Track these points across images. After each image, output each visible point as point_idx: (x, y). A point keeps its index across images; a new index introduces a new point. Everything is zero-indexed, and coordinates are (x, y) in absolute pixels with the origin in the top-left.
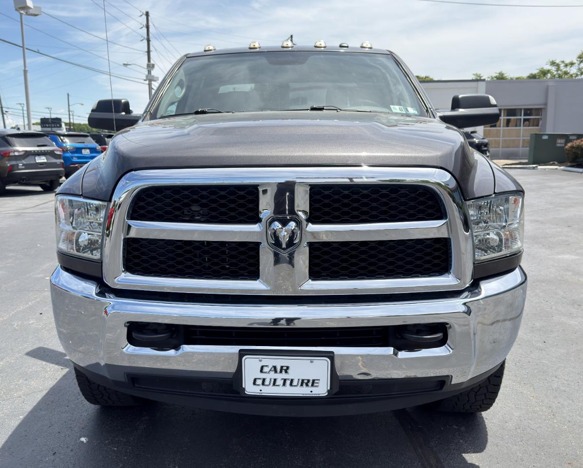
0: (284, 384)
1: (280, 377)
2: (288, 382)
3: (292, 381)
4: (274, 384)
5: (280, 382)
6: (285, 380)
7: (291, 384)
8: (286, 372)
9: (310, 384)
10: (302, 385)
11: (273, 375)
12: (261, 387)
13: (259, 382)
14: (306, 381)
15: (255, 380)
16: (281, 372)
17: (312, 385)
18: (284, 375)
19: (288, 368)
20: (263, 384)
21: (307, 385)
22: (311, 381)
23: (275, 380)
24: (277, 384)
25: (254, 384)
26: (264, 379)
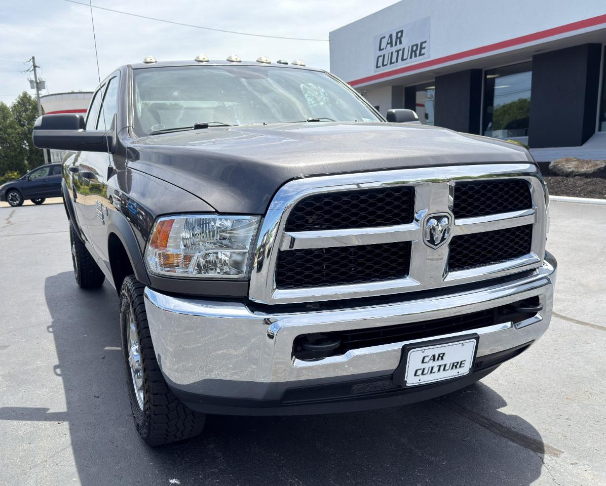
0: (439, 371)
1: (436, 364)
2: (442, 368)
3: (445, 365)
4: (431, 372)
5: (436, 369)
6: (440, 366)
7: (444, 370)
8: (442, 359)
9: (458, 366)
10: (452, 368)
11: (431, 364)
12: (421, 377)
13: (419, 372)
14: (455, 364)
15: (416, 371)
16: (438, 359)
17: (460, 367)
18: (440, 362)
19: (444, 354)
20: (422, 374)
21: (456, 367)
22: (459, 363)
23: (432, 368)
24: (433, 371)
25: (415, 375)
26: (424, 369)
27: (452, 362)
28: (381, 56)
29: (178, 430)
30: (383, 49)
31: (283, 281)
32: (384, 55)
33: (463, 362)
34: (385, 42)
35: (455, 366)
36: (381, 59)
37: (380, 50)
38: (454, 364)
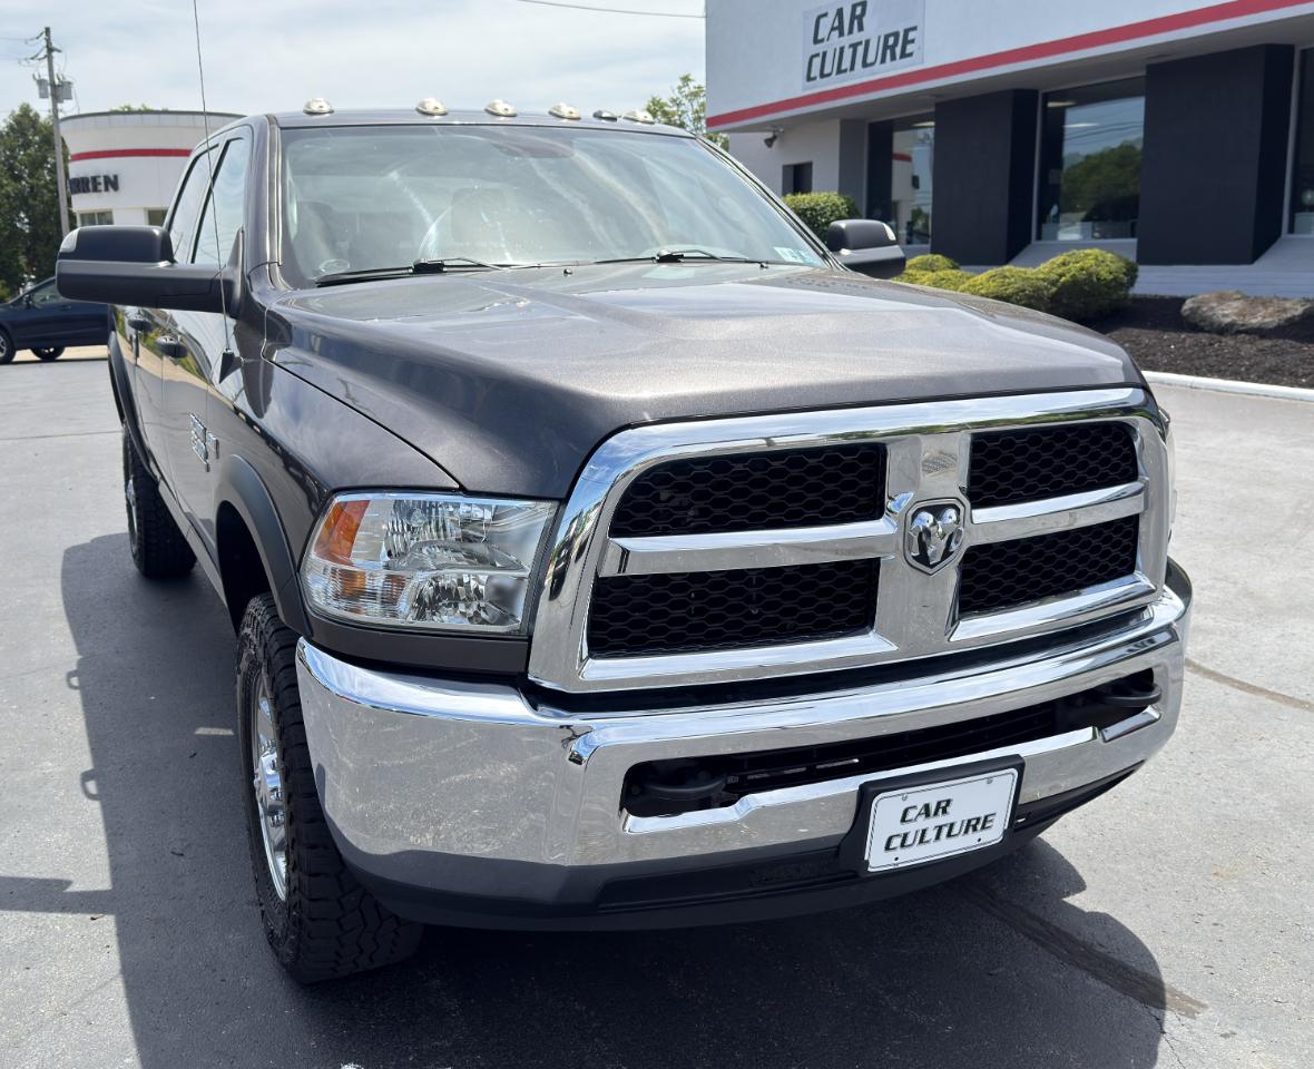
0: (938, 837)
1: (931, 823)
2: (945, 831)
3: (952, 825)
4: (921, 841)
5: (931, 834)
6: (940, 828)
7: (949, 835)
8: (945, 811)
9: (979, 827)
10: (966, 832)
11: (922, 823)
12: (900, 853)
13: (896, 842)
14: (973, 822)
15: (890, 840)
16: (936, 814)
17: (983, 827)
18: (941, 820)
19: (948, 802)
20: (903, 845)
21: (975, 829)
22: (981, 822)
23: (924, 831)
24: (926, 839)
25: (887, 848)
26: (905, 836)
27: (966, 818)
28: (817, 55)
29: (362, 952)
30: (822, 41)
31: (604, 641)
32: (825, 54)
33: (990, 818)
34: (826, 24)
35: (972, 825)
36: (817, 62)
37: (816, 41)
38: (969, 821)
